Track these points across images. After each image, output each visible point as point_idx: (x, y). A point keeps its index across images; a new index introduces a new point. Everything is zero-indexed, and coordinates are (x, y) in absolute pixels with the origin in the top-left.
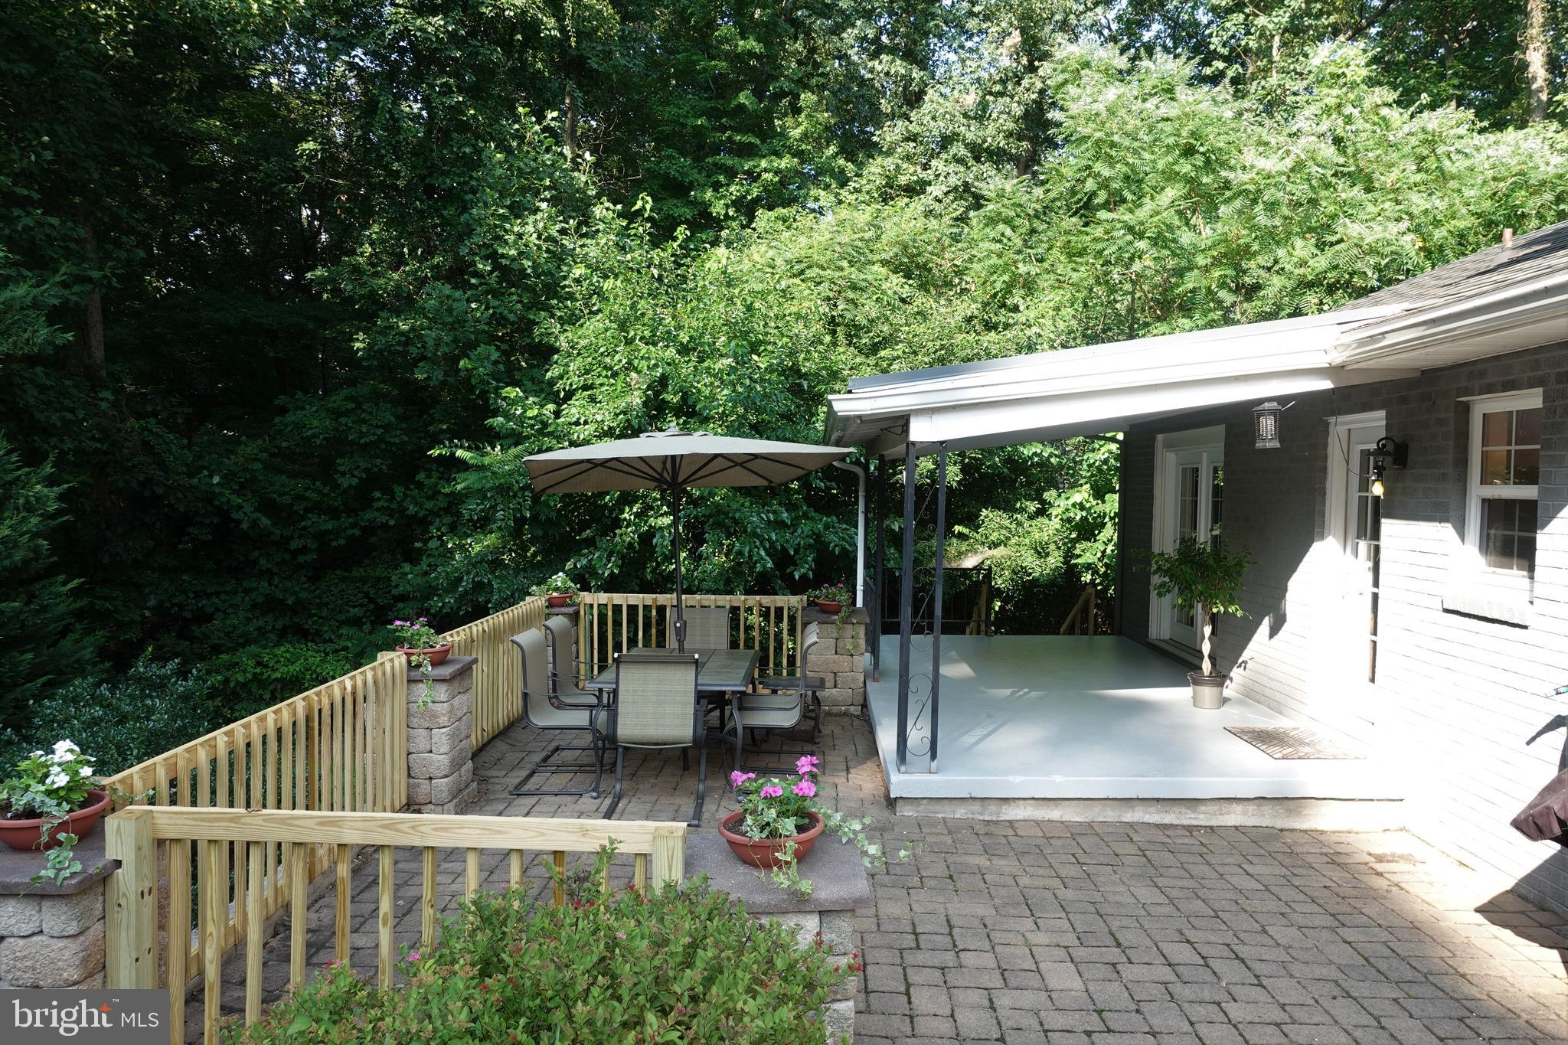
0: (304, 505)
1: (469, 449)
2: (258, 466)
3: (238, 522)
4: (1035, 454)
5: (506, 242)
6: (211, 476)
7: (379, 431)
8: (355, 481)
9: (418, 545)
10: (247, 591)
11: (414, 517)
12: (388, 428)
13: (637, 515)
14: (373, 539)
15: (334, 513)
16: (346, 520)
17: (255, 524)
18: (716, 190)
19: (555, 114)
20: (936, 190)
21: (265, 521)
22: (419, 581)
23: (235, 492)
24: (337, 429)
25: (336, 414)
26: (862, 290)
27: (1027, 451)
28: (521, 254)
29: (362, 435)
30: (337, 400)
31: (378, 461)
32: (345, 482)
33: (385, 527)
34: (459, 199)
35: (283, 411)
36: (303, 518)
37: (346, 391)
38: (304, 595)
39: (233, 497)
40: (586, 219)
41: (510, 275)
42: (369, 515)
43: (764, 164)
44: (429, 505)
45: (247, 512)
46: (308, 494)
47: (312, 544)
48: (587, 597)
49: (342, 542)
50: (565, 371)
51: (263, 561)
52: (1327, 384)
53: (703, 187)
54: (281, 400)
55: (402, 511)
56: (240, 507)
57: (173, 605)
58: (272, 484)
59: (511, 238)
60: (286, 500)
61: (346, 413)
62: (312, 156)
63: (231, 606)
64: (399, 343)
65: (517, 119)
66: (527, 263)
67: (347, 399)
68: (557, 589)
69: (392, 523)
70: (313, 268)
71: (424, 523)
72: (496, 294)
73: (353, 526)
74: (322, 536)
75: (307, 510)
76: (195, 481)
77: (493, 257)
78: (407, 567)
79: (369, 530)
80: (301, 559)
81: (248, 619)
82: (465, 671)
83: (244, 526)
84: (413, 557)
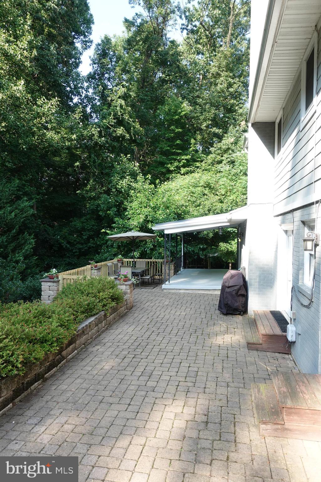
0: (76, 242)
1: (109, 230)
2: (67, 234)
3: (63, 246)
4: (231, 230)
5: (119, 185)
6: (58, 236)
7: (91, 226)
8: (86, 237)
9: (99, 251)
10: (65, 261)
11: (99, 245)
12: (93, 225)
13: (144, 244)
14: (90, 250)
15: (82, 244)
16: (85, 246)
17: (66, 246)
18: (171, 164)
19: (129, 155)
20: (224, 162)
21: (68, 246)
22: (99, 258)
23: (62, 240)
24: (83, 226)
25: (83, 223)
26: (194, 193)
27: (229, 229)
28: (122, 187)
29: (88, 227)
30: (83, 219)
31: (91, 233)
32: (84, 237)
33: (93, 247)
34: (109, 175)
35: (71, 222)
36: (76, 245)
37: (84, 218)
38: (76, 262)
39: (62, 241)
40: (136, 179)
41: (119, 192)
42: (89, 244)
43: (183, 157)
44: (102, 242)
45: (64, 244)
46: (77, 240)
47: (77, 251)
48: (125, 260)
49: (84, 250)
50: (128, 213)
51: (67, 254)
52: (229, 224)
53: (168, 164)
54: (71, 219)
55: (96, 243)
56: (63, 243)
57: (50, 263)
58: (69, 238)
59: (120, 184)
60: (72, 241)
61: (85, 222)
62: (78, 166)
63: (61, 264)
64: (95, 207)
65: (121, 157)
66: (123, 190)
67: (85, 219)
68: (119, 258)
69: (94, 246)
70: (78, 191)
71: (101, 246)
72: (117, 196)
73: (86, 247)
74: (80, 249)
75: (77, 243)
76: (54, 237)
77: (116, 188)
78: (97, 255)
79: (90, 248)
80: (75, 254)
81: (65, 267)
82: (99, 269)
83: (64, 247)
84: (98, 253)
